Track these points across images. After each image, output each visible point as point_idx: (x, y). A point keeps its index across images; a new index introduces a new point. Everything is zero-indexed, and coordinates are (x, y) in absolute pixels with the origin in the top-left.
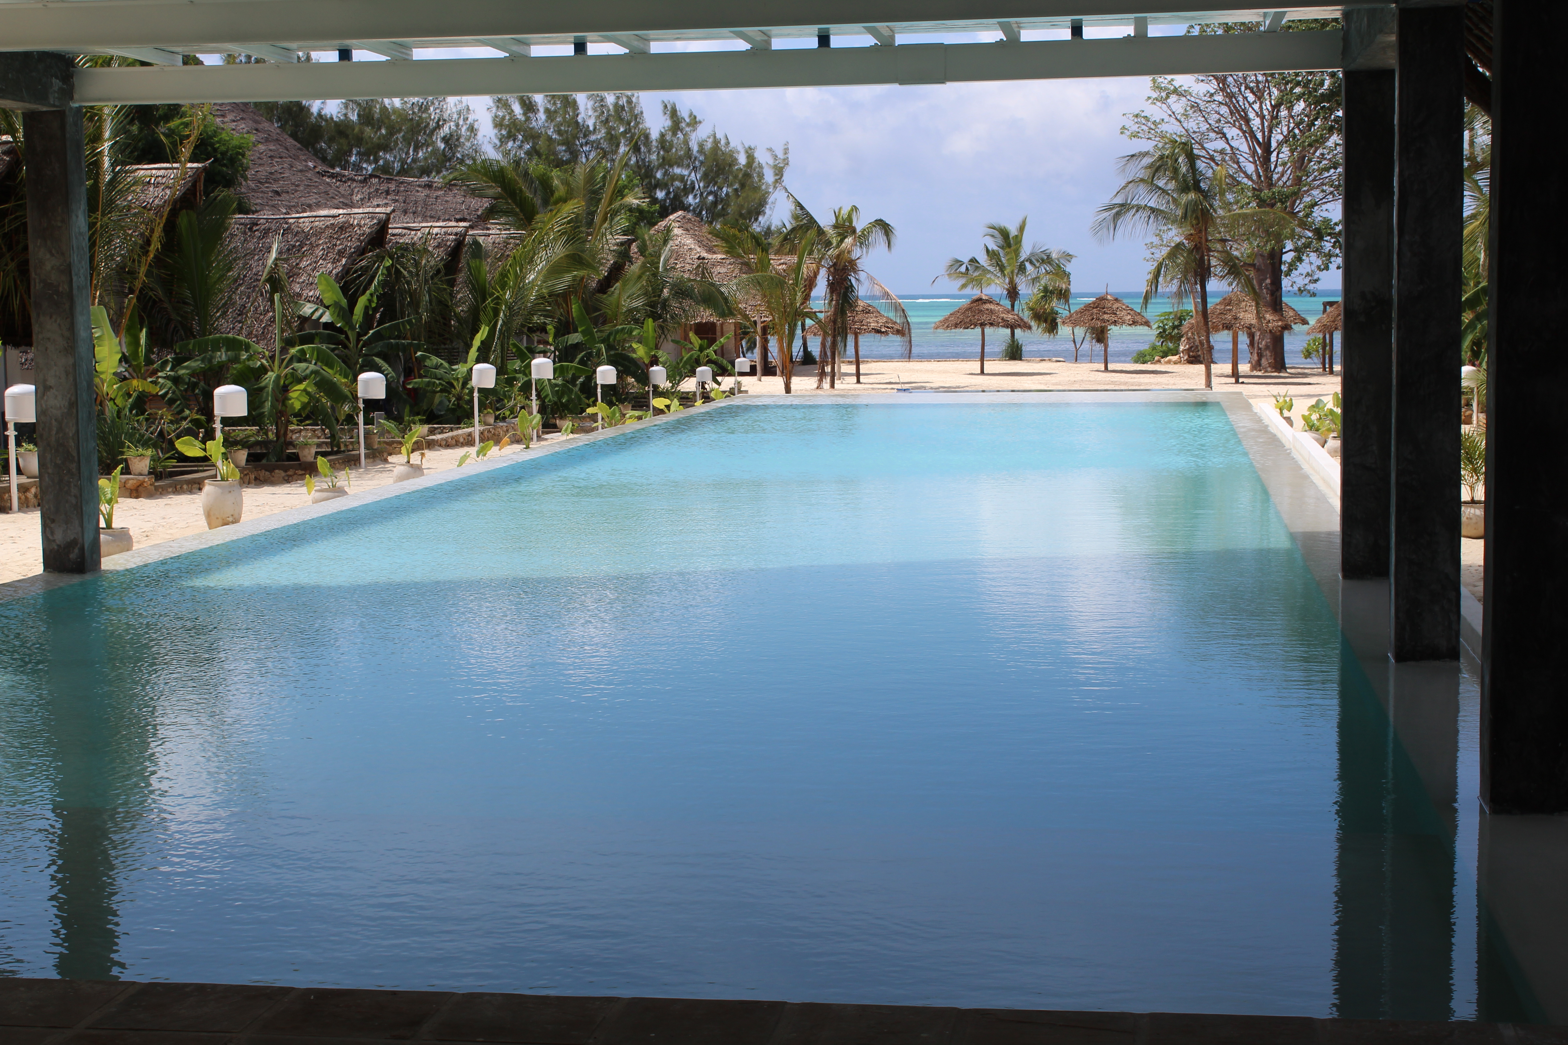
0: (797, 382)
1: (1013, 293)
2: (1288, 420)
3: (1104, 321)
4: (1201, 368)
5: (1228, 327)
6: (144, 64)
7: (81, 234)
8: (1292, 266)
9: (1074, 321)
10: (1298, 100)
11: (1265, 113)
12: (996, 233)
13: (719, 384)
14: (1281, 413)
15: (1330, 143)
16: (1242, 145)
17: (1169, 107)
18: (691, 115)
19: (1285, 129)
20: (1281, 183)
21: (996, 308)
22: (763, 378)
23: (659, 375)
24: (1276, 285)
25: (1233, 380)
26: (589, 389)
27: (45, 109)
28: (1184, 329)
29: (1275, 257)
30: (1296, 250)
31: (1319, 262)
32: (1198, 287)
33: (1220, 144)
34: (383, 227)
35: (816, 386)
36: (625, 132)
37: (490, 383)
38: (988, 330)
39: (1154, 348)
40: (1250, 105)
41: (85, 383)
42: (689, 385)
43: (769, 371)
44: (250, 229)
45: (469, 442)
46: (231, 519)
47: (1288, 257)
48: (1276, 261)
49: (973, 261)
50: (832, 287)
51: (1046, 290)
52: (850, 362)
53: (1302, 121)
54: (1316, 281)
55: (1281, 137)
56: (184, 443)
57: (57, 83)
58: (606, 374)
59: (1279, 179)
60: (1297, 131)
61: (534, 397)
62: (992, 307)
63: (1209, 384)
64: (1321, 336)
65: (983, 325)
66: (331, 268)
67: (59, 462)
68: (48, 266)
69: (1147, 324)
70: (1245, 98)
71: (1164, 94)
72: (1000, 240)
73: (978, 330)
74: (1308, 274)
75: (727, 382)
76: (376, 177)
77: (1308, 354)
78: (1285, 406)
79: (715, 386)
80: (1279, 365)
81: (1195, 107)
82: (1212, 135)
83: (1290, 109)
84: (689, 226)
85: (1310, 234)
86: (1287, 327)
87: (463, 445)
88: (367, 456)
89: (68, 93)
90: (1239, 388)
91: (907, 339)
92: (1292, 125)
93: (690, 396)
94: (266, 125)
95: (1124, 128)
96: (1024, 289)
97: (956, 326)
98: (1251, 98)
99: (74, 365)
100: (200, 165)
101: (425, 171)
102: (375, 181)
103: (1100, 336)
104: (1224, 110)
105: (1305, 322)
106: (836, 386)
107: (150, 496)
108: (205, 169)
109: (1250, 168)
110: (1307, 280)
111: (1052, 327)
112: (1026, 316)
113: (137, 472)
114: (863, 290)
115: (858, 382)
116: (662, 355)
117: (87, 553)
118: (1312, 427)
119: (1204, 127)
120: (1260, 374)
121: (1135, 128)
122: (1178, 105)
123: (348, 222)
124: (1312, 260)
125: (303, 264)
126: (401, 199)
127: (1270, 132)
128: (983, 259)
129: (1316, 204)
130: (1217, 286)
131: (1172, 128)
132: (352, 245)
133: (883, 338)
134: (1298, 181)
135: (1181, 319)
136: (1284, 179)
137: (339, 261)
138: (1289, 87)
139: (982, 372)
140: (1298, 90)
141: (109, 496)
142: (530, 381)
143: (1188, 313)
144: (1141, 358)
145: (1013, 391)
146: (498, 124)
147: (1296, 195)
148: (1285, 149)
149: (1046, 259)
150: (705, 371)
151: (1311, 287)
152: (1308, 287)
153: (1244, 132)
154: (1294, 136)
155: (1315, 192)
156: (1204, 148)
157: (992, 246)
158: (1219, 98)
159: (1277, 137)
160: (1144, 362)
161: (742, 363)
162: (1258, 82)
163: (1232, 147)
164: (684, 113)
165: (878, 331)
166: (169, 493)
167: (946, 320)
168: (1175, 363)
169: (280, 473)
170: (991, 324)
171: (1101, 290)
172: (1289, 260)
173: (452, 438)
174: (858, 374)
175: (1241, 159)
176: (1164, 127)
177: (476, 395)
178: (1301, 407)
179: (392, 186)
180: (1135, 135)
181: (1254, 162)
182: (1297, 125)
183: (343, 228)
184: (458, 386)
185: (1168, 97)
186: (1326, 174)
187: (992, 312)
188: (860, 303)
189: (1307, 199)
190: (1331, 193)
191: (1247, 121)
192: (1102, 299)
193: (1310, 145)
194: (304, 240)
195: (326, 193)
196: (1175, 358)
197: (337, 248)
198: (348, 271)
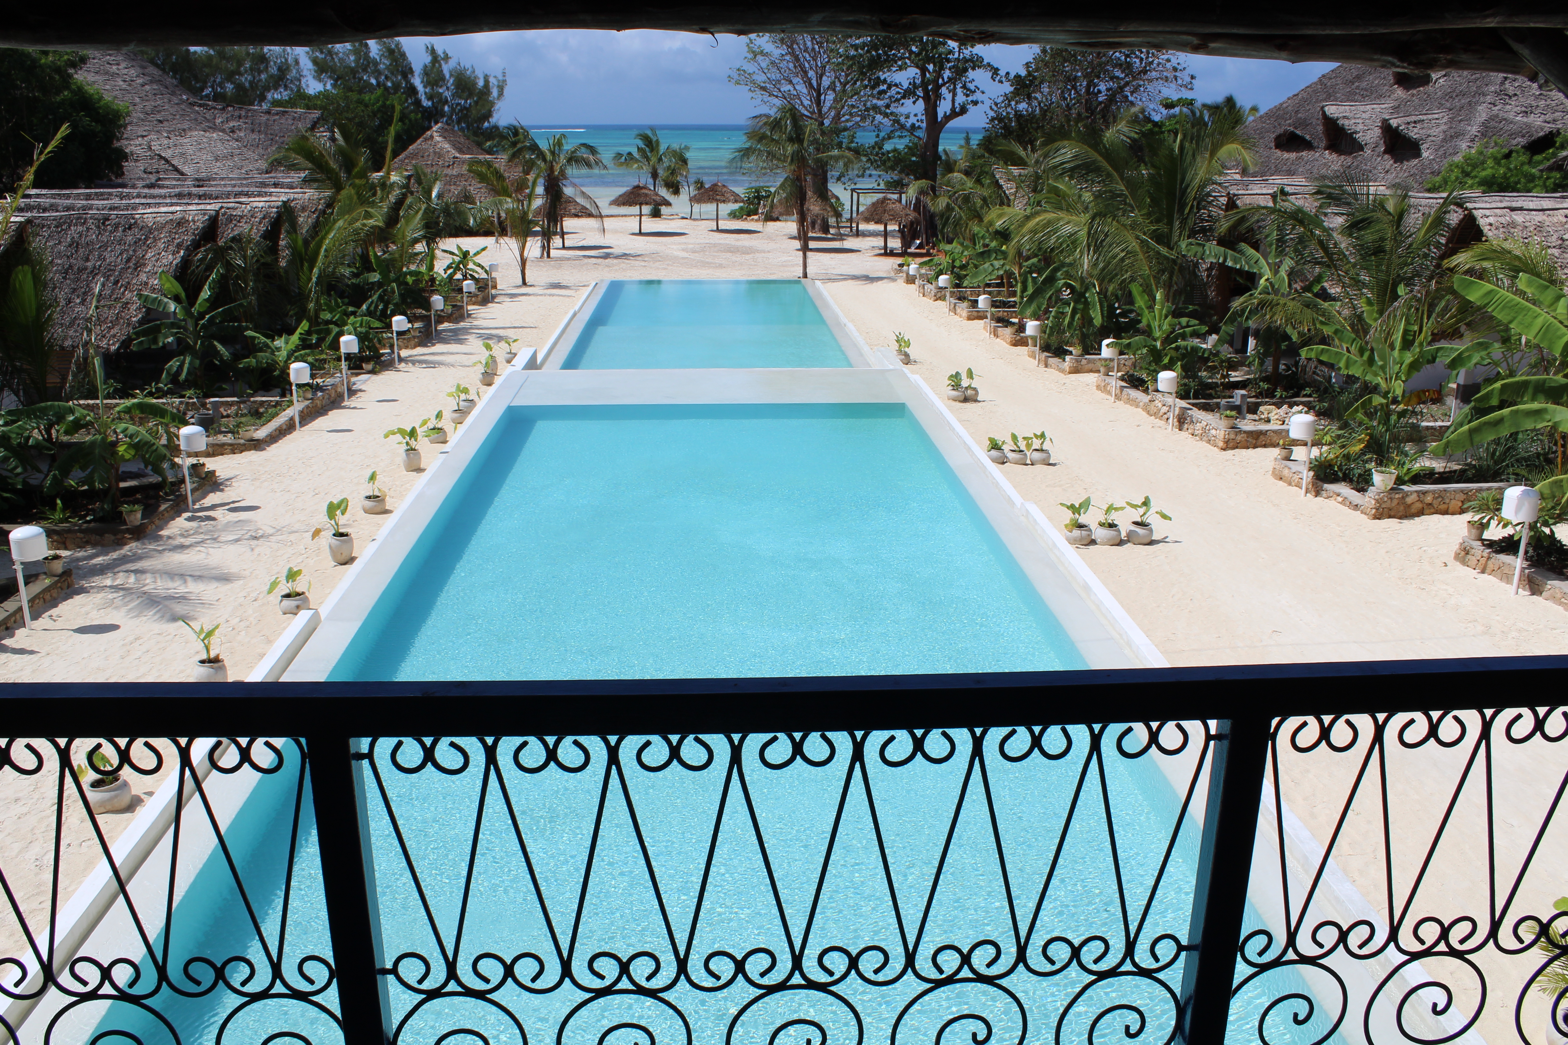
1: (654, 173)
3: (717, 200)
9: (698, 200)
12: (640, 132)
16: (802, 89)
17: (758, 63)
18: (444, 52)
21: (649, 192)
28: (761, 199)
35: (538, 255)
38: (644, 207)
39: (743, 210)
40: (808, 62)
49: (630, 154)
50: (548, 190)
52: (560, 238)
62: (646, 191)
65: (639, 202)
66: (171, 259)
70: (805, 58)
71: (754, 55)
72: (645, 140)
73: (638, 207)
84: (446, 134)
95: (730, 76)
97: (624, 204)
98: (809, 58)
102: (229, 109)
104: (792, 66)
106: (551, 255)
109: (807, 103)
111: (677, 192)
120: (814, 235)
122: (764, 62)
123: (183, 218)
125: (149, 255)
132: (188, 239)
137: (178, 252)
139: (641, 234)
143: (763, 188)
144: (734, 215)
154: (837, 84)
156: (778, 90)
157: (640, 145)
158: (788, 57)
159: (825, 85)
163: (796, 90)
164: (440, 52)
165: (575, 215)
167: (617, 201)
168: (757, 221)
170: (647, 204)
175: (802, 97)
176: (754, 77)
179: (243, 113)
180: (737, 81)
181: (811, 100)
182: (839, 77)
183: (181, 223)
185: (757, 57)
187: (646, 195)
188: (566, 199)
191: (806, 73)
194: (148, 234)
195: (196, 120)
196: (756, 217)
197: (176, 241)
198: (185, 263)
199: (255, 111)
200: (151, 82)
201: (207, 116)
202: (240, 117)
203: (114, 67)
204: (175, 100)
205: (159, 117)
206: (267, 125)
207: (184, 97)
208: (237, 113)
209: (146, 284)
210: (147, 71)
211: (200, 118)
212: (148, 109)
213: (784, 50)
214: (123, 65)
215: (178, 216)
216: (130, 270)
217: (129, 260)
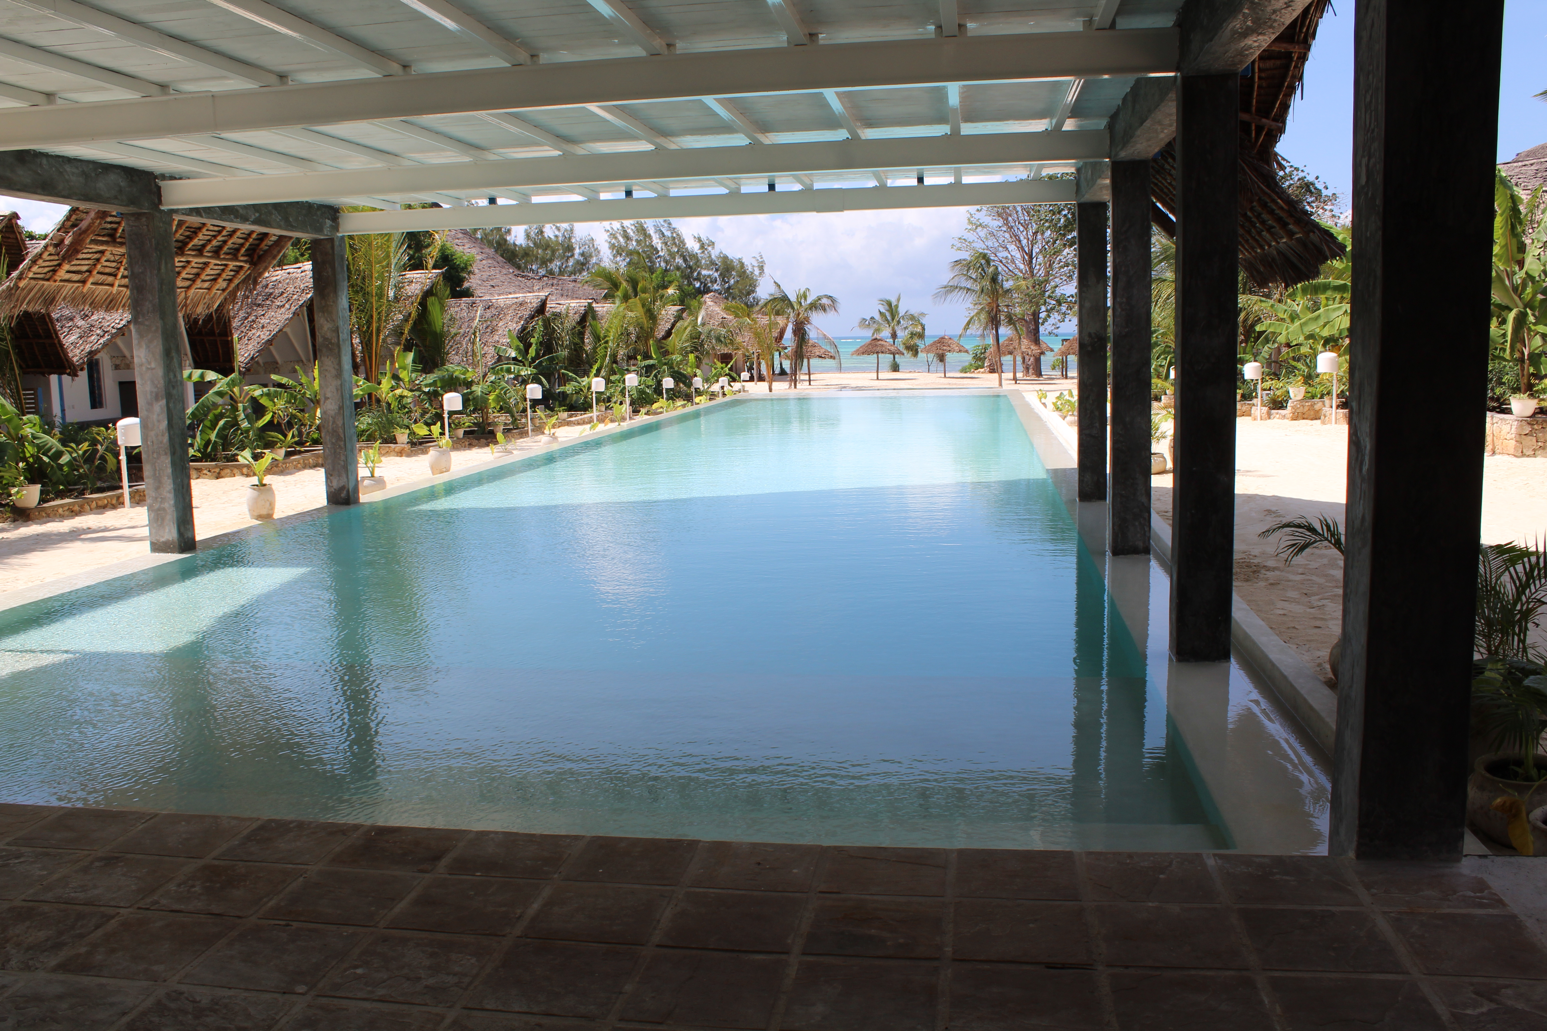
0: (776, 385)
1: (894, 336)
2: (1044, 404)
3: (943, 350)
4: (996, 375)
5: (1010, 353)
6: (374, 209)
7: (344, 309)
8: (1045, 320)
9: (927, 350)
10: (1047, 229)
11: (1029, 237)
12: (884, 303)
13: (732, 387)
14: (1041, 401)
15: (1065, 253)
16: (1017, 255)
17: (977, 234)
19: (1040, 246)
20: (1038, 275)
21: (885, 343)
22: (759, 383)
23: (698, 382)
24: (1037, 330)
25: (1014, 382)
26: (658, 390)
27: (322, 237)
28: (987, 355)
29: (1036, 315)
30: (1047, 311)
31: (1059, 318)
32: (994, 331)
33: (1005, 254)
34: (543, 304)
35: (788, 387)
36: (678, 251)
37: (602, 389)
38: (880, 355)
39: (971, 365)
40: (1021, 232)
41: (348, 395)
42: (716, 388)
43: (761, 379)
44: (471, 306)
45: (590, 421)
46: (444, 470)
47: (1043, 315)
48: (1036, 317)
49: (872, 318)
50: (795, 332)
51: (912, 334)
52: (806, 374)
53: (1049, 242)
54: (1058, 328)
55: (1038, 250)
56: (418, 427)
57: (328, 222)
58: (668, 383)
59: (1037, 273)
60: (1046, 247)
61: (627, 396)
62: (882, 343)
63: (1001, 385)
64: (1061, 357)
65: (878, 353)
66: (516, 327)
67: (334, 441)
68: (326, 328)
69: (967, 351)
70: (1018, 229)
71: (974, 227)
72: (887, 307)
73: (875, 355)
74: (1053, 324)
75: (737, 386)
76: (546, 276)
77: (1054, 368)
78: (1043, 395)
79: (730, 388)
80: (1039, 374)
81: (992, 234)
82: (1001, 249)
83: (1043, 234)
84: (714, 301)
85: (1054, 302)
86: (1042, 353)
87: (587, 423)
88: (533, 430)
89: (336, 227)
90: (1017, 387)
91: (837, 361)
92: (1044, 244)
93: (716, 393)
94: (487, 250)
95: (953, 245)
96: (900, 333)
97: (863, 353)
98: (1021, 228)
99: (341, 385)
100: (440, 271)
101: (573, 273)
102: (545, 279)
103: (942, 358)
104: (1007, 235)
105: (1052, 350)
106: (797, 387)
107: (408, 456)
108: (442, 273)
109: (1022, 266)
110: (1053, 328)
111: (916, 354)
112: (902, 348)
113: (401, 442)
114: (812, 334)
115: (810, 384)
116: (698, 372)
117: (351, 494)
118: (1058, 409)
119: (996, 244)
120: (1028, 378)
121: (959, 245)
122: (982, 233)
123: (524, 301)
124: (1055, 317)
125: (500, 324)
126: (560, 288)
127: (1032, 246)
128: (877, 317)
129: (1057, 286)
130: (1005, 331)
131: (980, 246)
132: (527, 314)
133: (823, 360)
134: (1048, 274)
135: (985, 349)
136: (1040, 273)
137: (520, 322)
138: (1042, 222)
139: (878, 379)
140: (1047, 224)
141: (372, 458)
142: (624, 388)
143: (989, 345)
144: (964, 370)
145: (894, 389)
146: (612, 247)
147: (1047, 281)
148: (1041, 257)
149: (912, 318)
150: (724, 380)
151: (1055, 331)
152: (1054, 331)
153: (1018, 247)
154: (1046, 249)
155: (1057, 280)
156: (996, 256)
157: (883, 310)
158: (1004, 229)
159: (1036, 250)
160: (966, 372)
161: (745, 375)
162: (1025, 220)
163: (1012, 256)
165: (820, 357)
166: (419, 454)
167: (858, 350)
168: (982, 373)
169: (483, 441)
170: (882, 352)
171: (942, 334)
172: (1043, 317)
173: (581, 419)
174: (810, 380)
175: (1017, 262)
176: (974, 245)
177: (594, 395)
178: (1051, 398)
179: (555, 282)
180: (959, 249)
181: (1024, 264)
182: (1047, 243)
183: (522, 304)
184: (585, 391)
185: (976, 228)
186: (1062, 270)
187: (882, 345)
188: (810, 341)
189: (1053, 284)
190: (1066, 280)
191: (1020, 241)
192: (943, 338)
193: (1054, 254)
194: (500, 313)
195: (519, 286)
196: (982, 370)
197: (518, 315)
198: (524, 328)
199: (564, 280)
200: (487, 258)
201: (528, 284)
202: (552, 285)
203: (461, 248)
204: (504, 271)
205: (492, 283)
206: (573, 291)
207: (511, 271)
208: (550, 282)
209: (498, 342)
210: (484, 251)
211: (522, 285)
212: (485, 277)
213: (1000, 222)
214: (467, 246)
215: (521, 299)
216: (487, 334)
217: (487, 327)
